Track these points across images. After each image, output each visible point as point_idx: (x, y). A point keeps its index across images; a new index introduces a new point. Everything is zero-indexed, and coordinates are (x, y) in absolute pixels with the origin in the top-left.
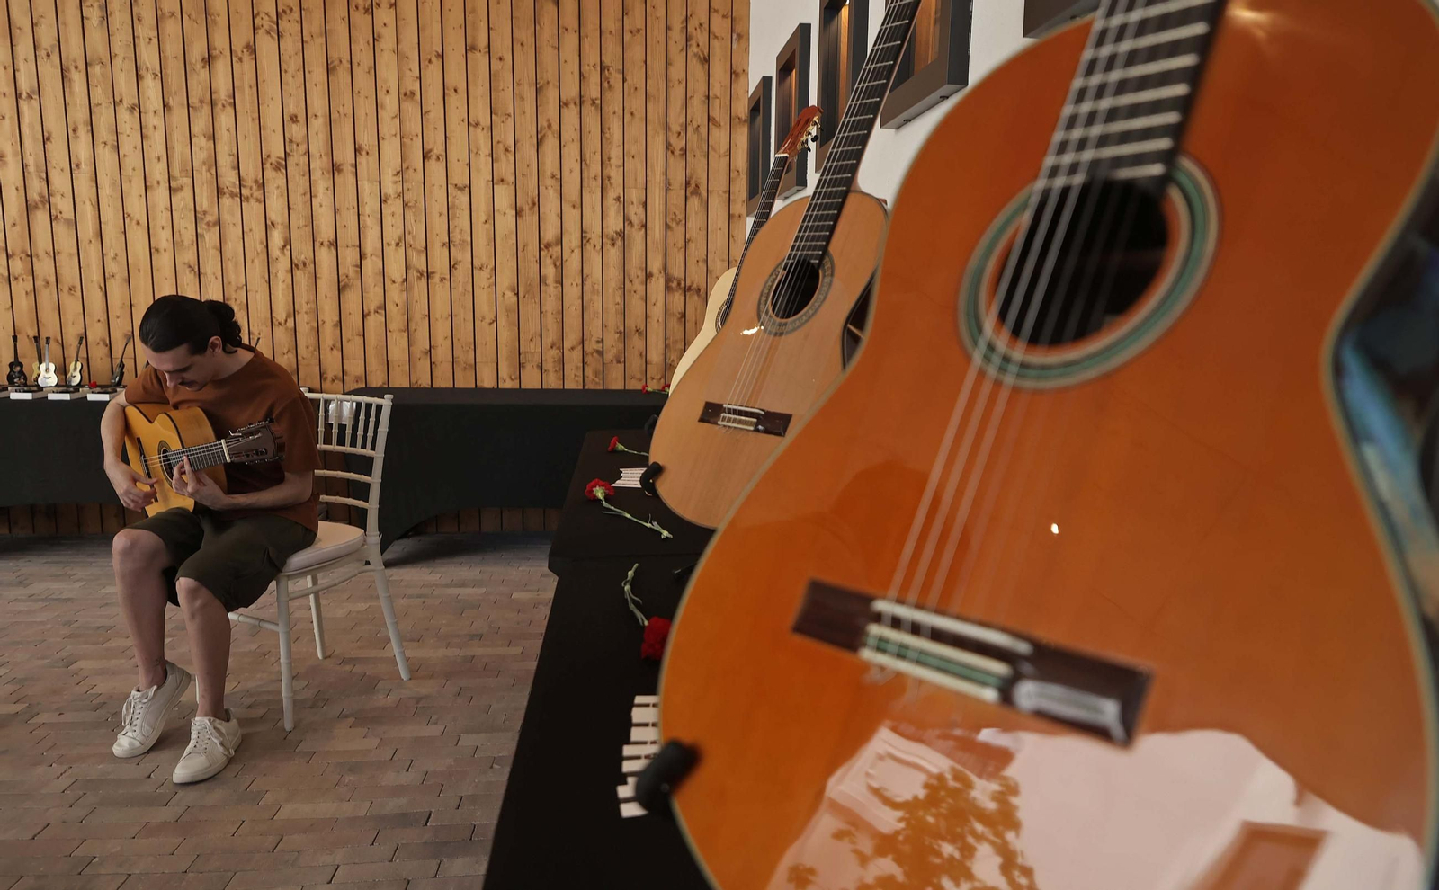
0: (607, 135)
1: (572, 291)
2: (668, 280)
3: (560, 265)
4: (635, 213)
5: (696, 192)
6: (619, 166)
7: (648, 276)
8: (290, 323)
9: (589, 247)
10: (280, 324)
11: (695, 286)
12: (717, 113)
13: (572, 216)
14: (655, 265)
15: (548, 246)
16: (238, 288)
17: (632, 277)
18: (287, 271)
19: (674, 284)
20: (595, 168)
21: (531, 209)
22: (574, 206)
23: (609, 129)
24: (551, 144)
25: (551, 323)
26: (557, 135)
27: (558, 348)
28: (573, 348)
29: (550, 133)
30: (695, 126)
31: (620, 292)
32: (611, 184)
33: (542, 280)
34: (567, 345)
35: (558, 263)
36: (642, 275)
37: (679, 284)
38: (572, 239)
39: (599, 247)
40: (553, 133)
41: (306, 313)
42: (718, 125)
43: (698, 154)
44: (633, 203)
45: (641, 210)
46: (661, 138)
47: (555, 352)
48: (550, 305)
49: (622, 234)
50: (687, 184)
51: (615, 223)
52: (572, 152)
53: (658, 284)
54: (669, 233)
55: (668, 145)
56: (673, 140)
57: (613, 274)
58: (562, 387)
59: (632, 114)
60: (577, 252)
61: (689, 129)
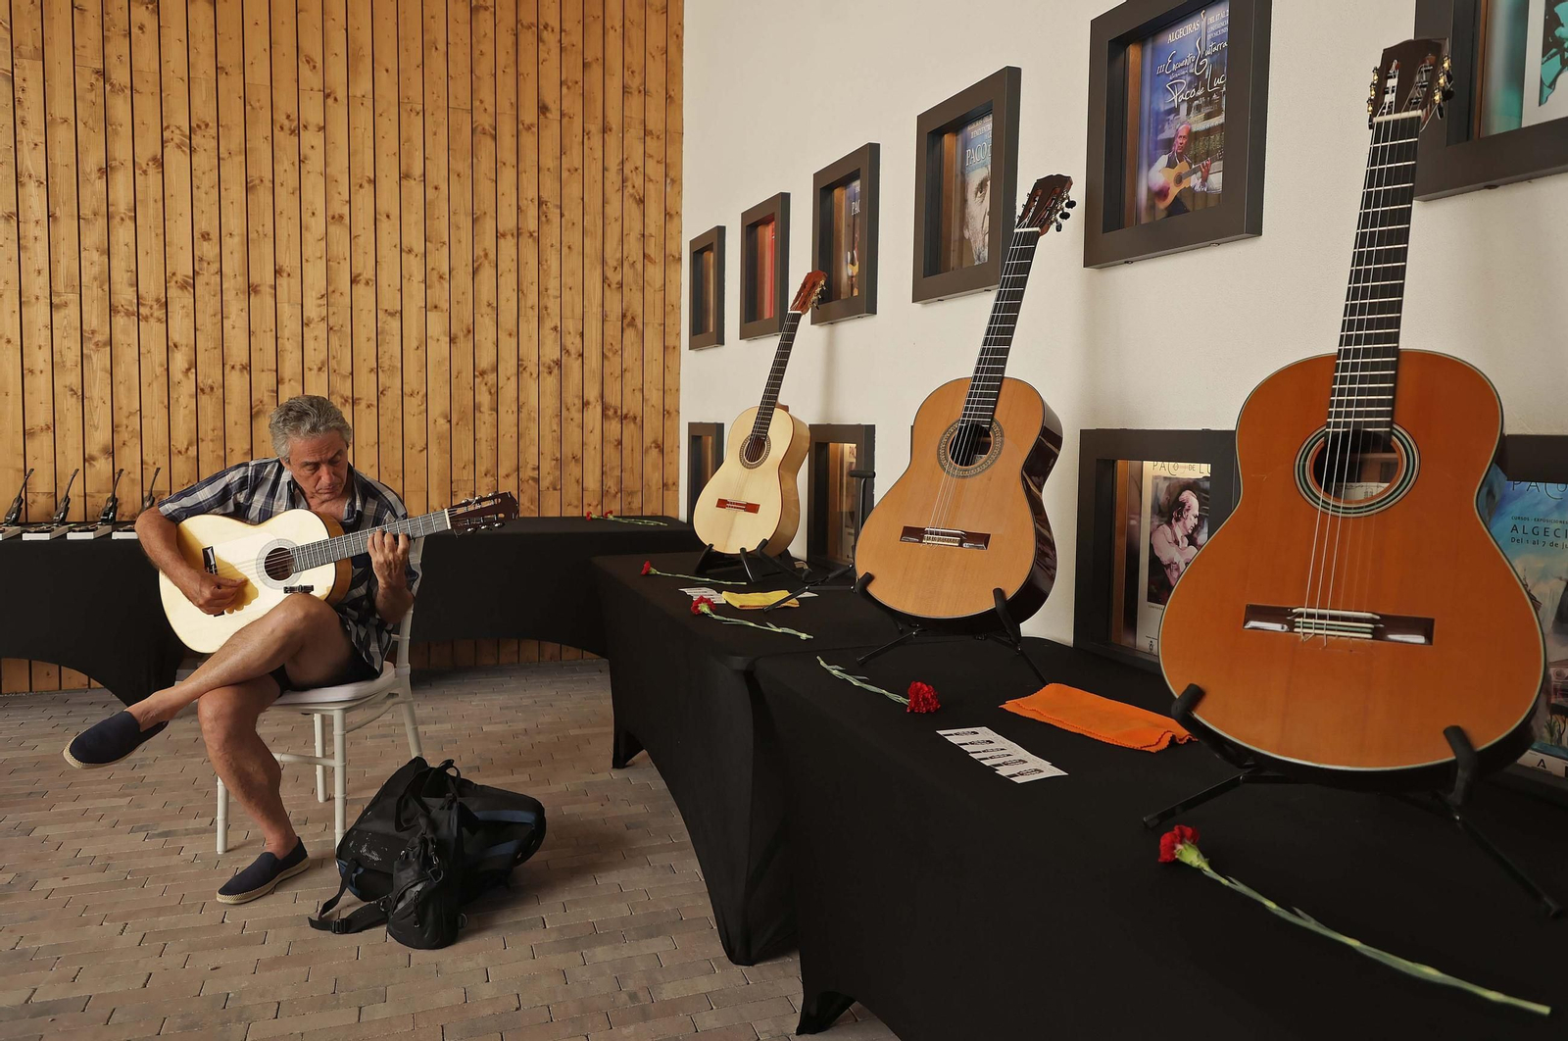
0: (545, 267)
1: (508, 419)
2: (605, 409)
3: (495, 393)
4: (573, 342)
5: (632, 323)
6: (556, 297)
7: (585, 404)
8: (193, 451)
9: (526, 375)
10: (180, 452)
11: (631, 414)
12: (652, 250)
13: (508, 346)
14: (592, 394)
15: (483, 373)
16: (131, 414)
17: (569, 405)
18: (191, 396)
19: (611, 413)
20: (532, 298)
21: (466, 336)
22: (510, 335)
23: (546, 261)
24: (487, 274)
25: (484, 449)
26: (493, 264)
27: (493, 476)
28: (507, 476)
29: (486, 263)
30: (631, 262)
31: (557, 420)
32: (548, 314)
33: (476, 407)
34: (502, 472)
35: (493, 390)
36: (578, 403)
37: (616, 412)
38: (508, 366)
39: (535, 375)
40: (490, 263)
41: (212, 441)
42: (652, 262)
43: (634, 287)
44: (570, 333)
45: (578, 340)
46: (599, 271)
47: (489, 480)
48: (485, 432)
49: (559, 363)
50: (624, 316)
51: (551, 352)
52: (508, 282)
53: (594, 413)
54: (606, 363)
55: (604, 279)
56: (610, 273)
57: (550, 403)
59: (569, 247)
60: (514, 379)
61: (625, 264)
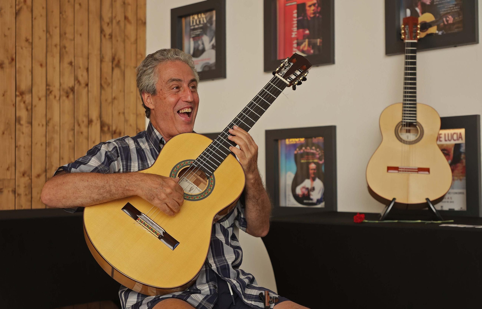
0: (64, 16)
1: (39, 131)
2: (102, 125)
3: (30, 109)
4: (82, 75)
5: (118, 65)
6: (71, 40)
7: (90, 122)
9: (51, 97)
11: (118, 131)
12: (130, 15)
13: (39, 72)
14: (94, 115)
15: (22, 94)
17: (80, 122)
19: (106, 129)
20: (56, 39)
21: (10, 63)
22: (41, 65)
23: (65, 12)
24: (25, 15)
25: (23, 154)
26: (30, 9)
27: (28, 176)
28: (38, 176)
29: (25, 7)
30: (118, 20)
31: (72, 133)
32: (67, 52)
33: (18, 120)
34: (35, 172)
35: (29, 108)
36: (85, 120)
37: (109, 129)
38: (40, 89)
39: (57, 98)
40: (28, 7)
42: (130, 22)
43: (119, 39)
44: (80, 68)
45: (85, 74)
46: (98, 25)
47: (26, 179)
48: (23, 141)
49: (72, 89)
50: (113, 59)
51: (69, 82)
52: (40, 24)
53: (96, 128)
54: (103, 92)
55: (102, 31)
56: (105, 27)
57: (67, 119)
58: (30, 208)
59: (80, 4)
60: (43, 99)
61: (114, 22)
